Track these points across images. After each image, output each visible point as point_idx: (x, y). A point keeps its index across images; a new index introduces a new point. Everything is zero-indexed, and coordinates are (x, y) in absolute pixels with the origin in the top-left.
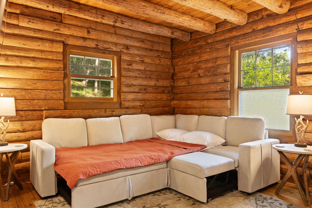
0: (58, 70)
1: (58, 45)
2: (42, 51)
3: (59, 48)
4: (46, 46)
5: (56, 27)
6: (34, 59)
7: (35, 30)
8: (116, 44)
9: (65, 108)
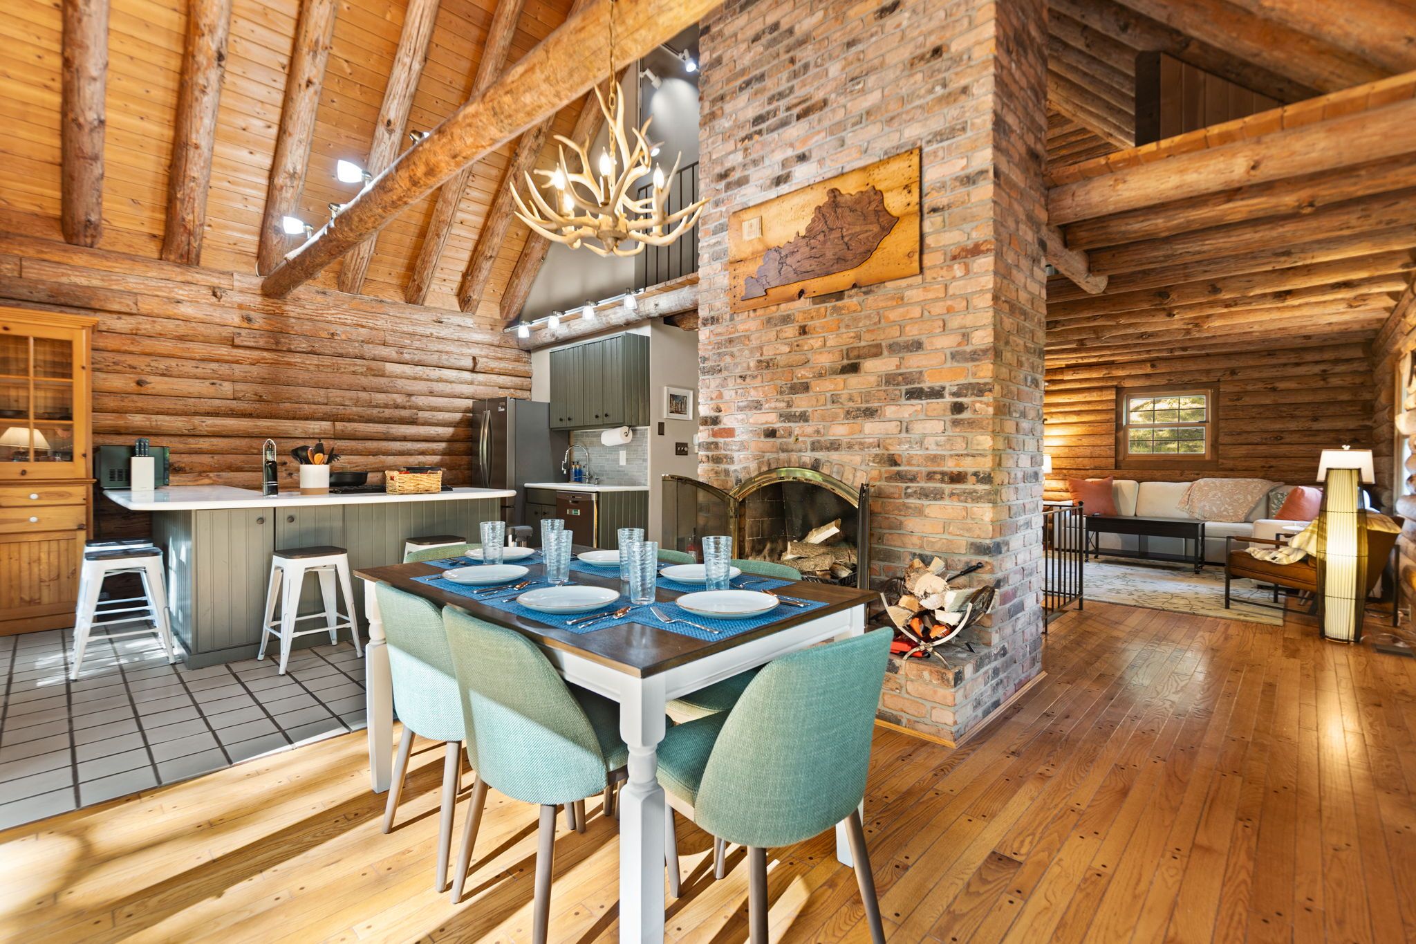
0: (1108, 421)
1: (1109, 392)
2: (1089, 403)
3: (1111, 396)
4: (1094, 397)
5: (1105, 372)
6: (1078, 413)
7: (1080, 381)
8: (1208, 372)
9: (1116, 468)
